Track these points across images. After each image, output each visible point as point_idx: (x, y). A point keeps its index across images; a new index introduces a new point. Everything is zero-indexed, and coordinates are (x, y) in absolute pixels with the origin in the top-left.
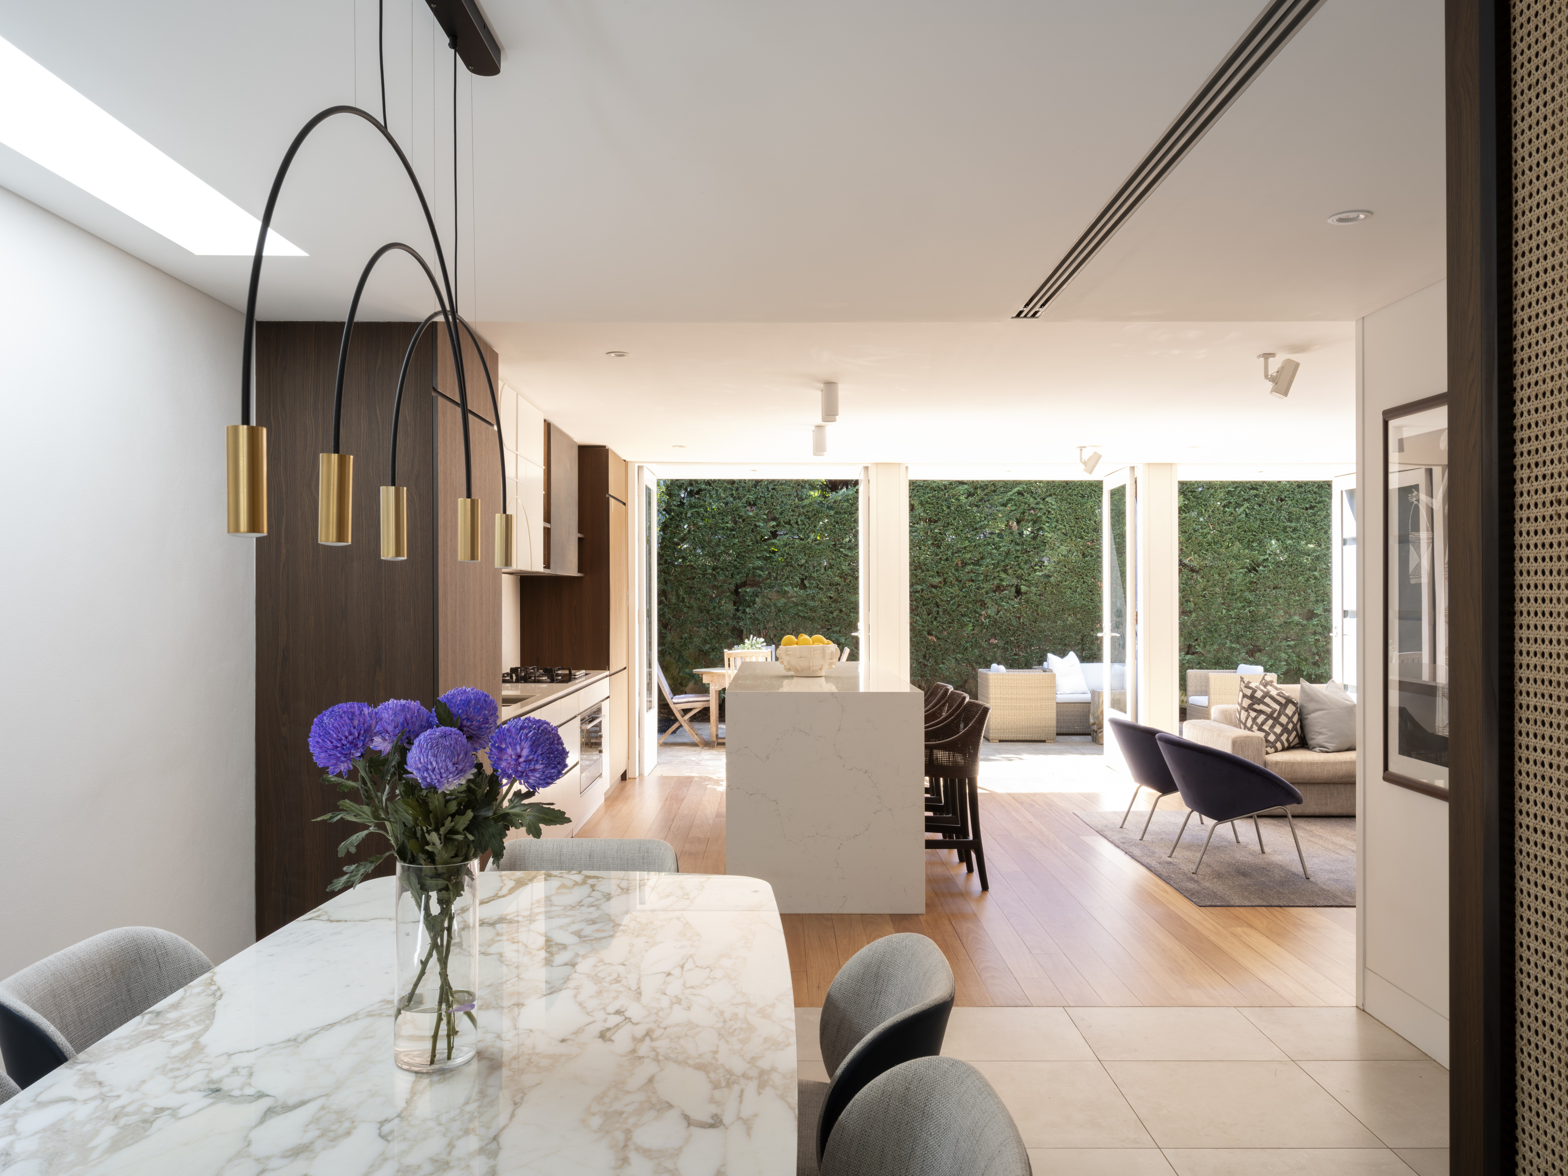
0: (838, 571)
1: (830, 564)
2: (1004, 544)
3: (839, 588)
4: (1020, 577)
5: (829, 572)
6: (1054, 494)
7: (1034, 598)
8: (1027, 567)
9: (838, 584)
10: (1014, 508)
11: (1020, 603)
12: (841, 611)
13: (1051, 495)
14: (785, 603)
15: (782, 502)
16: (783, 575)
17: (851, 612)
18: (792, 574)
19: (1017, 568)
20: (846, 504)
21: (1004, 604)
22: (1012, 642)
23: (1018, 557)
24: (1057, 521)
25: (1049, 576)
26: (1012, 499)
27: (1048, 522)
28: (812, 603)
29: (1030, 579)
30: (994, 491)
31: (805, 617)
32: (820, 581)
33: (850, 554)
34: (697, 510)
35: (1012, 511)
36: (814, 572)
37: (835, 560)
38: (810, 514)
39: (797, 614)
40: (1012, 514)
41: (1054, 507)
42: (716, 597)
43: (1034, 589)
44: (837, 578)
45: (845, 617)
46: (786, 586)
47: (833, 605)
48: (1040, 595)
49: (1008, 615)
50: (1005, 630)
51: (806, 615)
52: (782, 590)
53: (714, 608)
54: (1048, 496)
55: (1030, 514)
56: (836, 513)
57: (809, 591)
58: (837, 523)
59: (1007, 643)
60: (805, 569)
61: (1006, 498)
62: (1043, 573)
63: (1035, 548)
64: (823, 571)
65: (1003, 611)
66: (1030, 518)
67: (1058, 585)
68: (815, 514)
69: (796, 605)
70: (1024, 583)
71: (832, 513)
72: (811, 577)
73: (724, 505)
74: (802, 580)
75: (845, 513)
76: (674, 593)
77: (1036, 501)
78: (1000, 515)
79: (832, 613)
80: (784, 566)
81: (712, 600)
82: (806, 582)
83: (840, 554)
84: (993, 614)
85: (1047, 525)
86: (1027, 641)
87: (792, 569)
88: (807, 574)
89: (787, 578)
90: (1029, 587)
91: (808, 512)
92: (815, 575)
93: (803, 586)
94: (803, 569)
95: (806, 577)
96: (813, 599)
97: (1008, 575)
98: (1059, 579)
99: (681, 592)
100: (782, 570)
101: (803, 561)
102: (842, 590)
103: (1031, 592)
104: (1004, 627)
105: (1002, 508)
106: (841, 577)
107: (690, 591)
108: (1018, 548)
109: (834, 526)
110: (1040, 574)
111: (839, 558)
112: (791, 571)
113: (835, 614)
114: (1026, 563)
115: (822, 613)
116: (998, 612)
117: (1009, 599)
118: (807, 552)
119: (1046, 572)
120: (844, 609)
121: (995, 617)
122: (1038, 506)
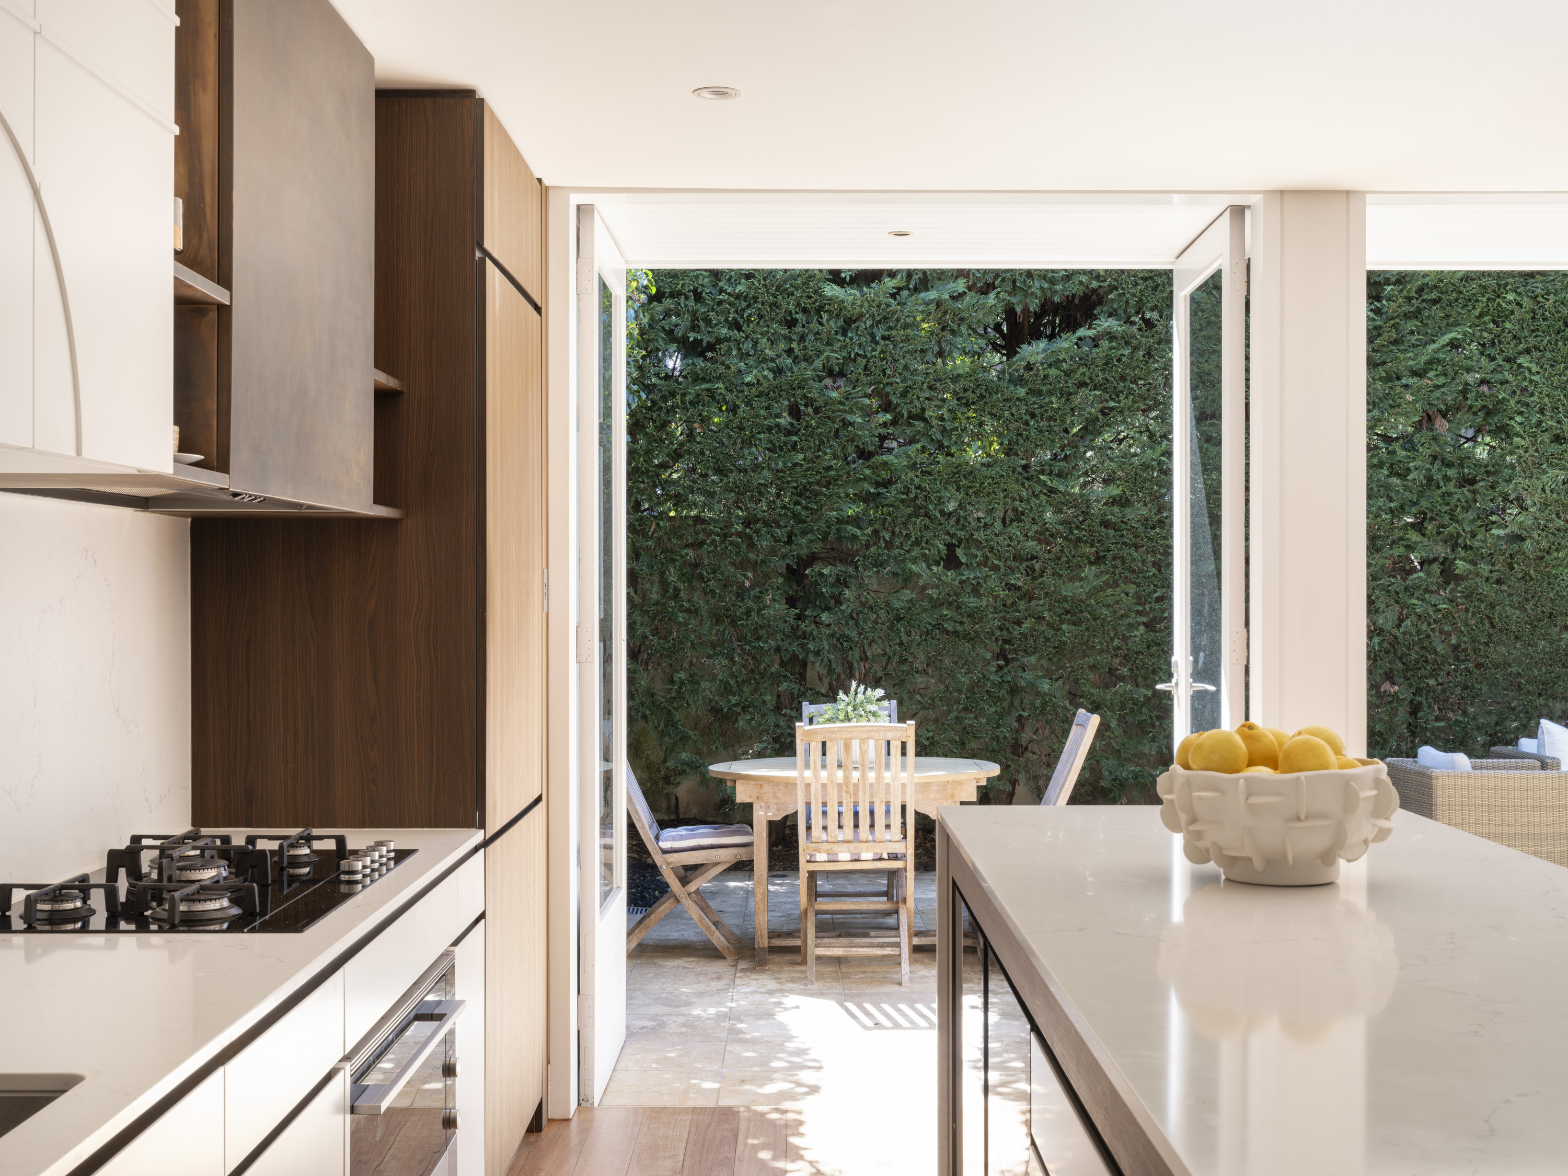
0: (1035, 528)
1: (1015, 510)
2: (1418, 463)
3: (1037, 566)
4: (1453, 542)
5: (1014, 530)
6: (1537, 348)
7: (1485, 589)
8: (1471, 515)
9: (1033, 558)
10: (1442, 380)
11: (1451, 601)
12: (1040, 618)
13: (1528, 351)
14: (911, 601)
15: (906, 367)
16: (908, 536)
17: (1062, 622)
18: (928, 534)
19: (1446, 519)
20: (1053, 372)
21: (1414, 601)
22: (1429, 690)
23: (1450, 494)
24: (1542, 411)
25: (1521, 539)
26: (1439, 361)
27: (1521, 413)
28: (972, 602)
29: (1477, 544)
30: (1396, 342)
31: (956, 633)
32: (991, 549)
33: (1061, 488)
34: (708, 386)
35: (1437, 387)
36: (978, 529)
37: (1028, 502)
38: (969, 395)
39: (938, 626)
40: (1437, 394)
41: (1536, 378)
42: (752, 587)
43: (1484, 568)
44: (1031, 543)
45: (1050, 633)
46: (914, 561)
47: (1022, 605)
48: (1499, 582)
49: (1424, 627)
50: (1417, 661)
51: (959, 628)
52: (904, 570)
53: (748, 612)
54: (1520, 353)
55: (1480, 396)
56: (1031, 392)
57: (967, 574)
58: (1033, 415)
59: (1418, 692)
60: (958, 521)
61: (1424, 358)
62: (1508, 530)
63: (1488, 473)
64: (998, 526)
65: (1414, 618)
66: (1479, 403)
67: (1543, 558)
68: (982, 397)
69: (937, 604)
70: (1463, 554)
71: (1022, 392)
72: (970, 539)
73: (771, 376)
74: (951, 547)
75: (1050, 393)
76: (656, 578)
77: (1492, 365)
78: (1410, 398)
79: (1019, 623)
80: (910, 516)
81: (741, 594)
82: (960, 552)
83: (1038, 488)
84: (1388, 626)
85: (1519, 419)
86: (1465, 687)
87: (927, 521)
88: (962, 534)
89: (917, 543)
90: (1473, 563)
91: (965, 390)
92: (980, 536)
93: (951, 562)
94: (952, 522)
95: (960, 541)
96: (976, 591)
97: (1424, 535)
98: (1544, 544)
99: (672, 576)
100: (905, 524)
101: (951, 506)
102: (1043, 571)
103: (1478, 575)
104: (1414, 656)
105: (1416, 379)
106: (1040, 541)
107: (693, 572)
108: (1451, 472)
109: (1027, 424)
110: (1502, 532)
111: (1036, 496)
112: (926, 527)
113: (1026, 625)
114: (1466, 509)
115: (997, 623)
116: (1401, 621)
117: (1426, 590)
118: (964, 482)
119: (1513, 528)
120: (1046, 614)
121: (1394, 631)
122: (1499, 376)
